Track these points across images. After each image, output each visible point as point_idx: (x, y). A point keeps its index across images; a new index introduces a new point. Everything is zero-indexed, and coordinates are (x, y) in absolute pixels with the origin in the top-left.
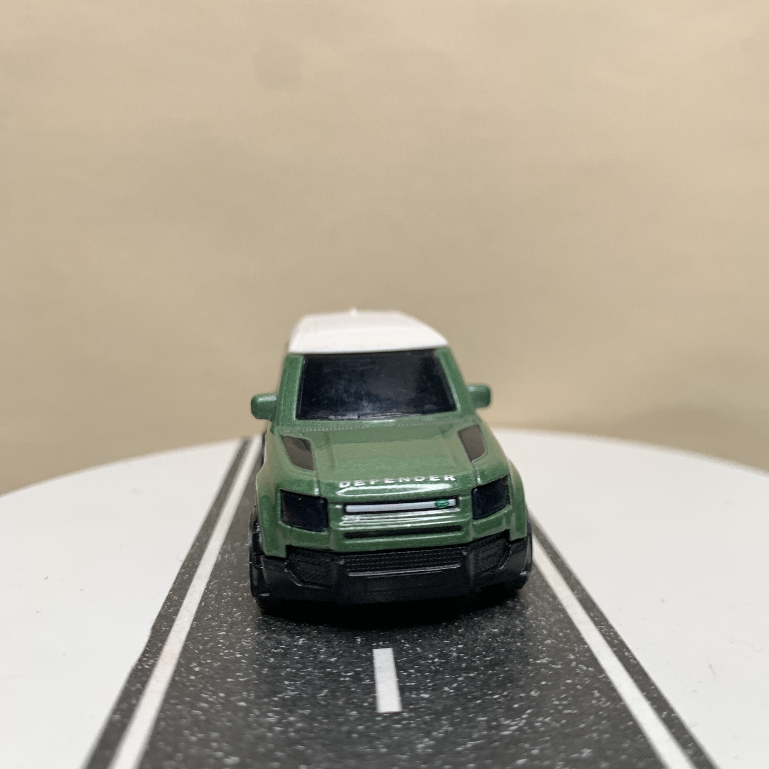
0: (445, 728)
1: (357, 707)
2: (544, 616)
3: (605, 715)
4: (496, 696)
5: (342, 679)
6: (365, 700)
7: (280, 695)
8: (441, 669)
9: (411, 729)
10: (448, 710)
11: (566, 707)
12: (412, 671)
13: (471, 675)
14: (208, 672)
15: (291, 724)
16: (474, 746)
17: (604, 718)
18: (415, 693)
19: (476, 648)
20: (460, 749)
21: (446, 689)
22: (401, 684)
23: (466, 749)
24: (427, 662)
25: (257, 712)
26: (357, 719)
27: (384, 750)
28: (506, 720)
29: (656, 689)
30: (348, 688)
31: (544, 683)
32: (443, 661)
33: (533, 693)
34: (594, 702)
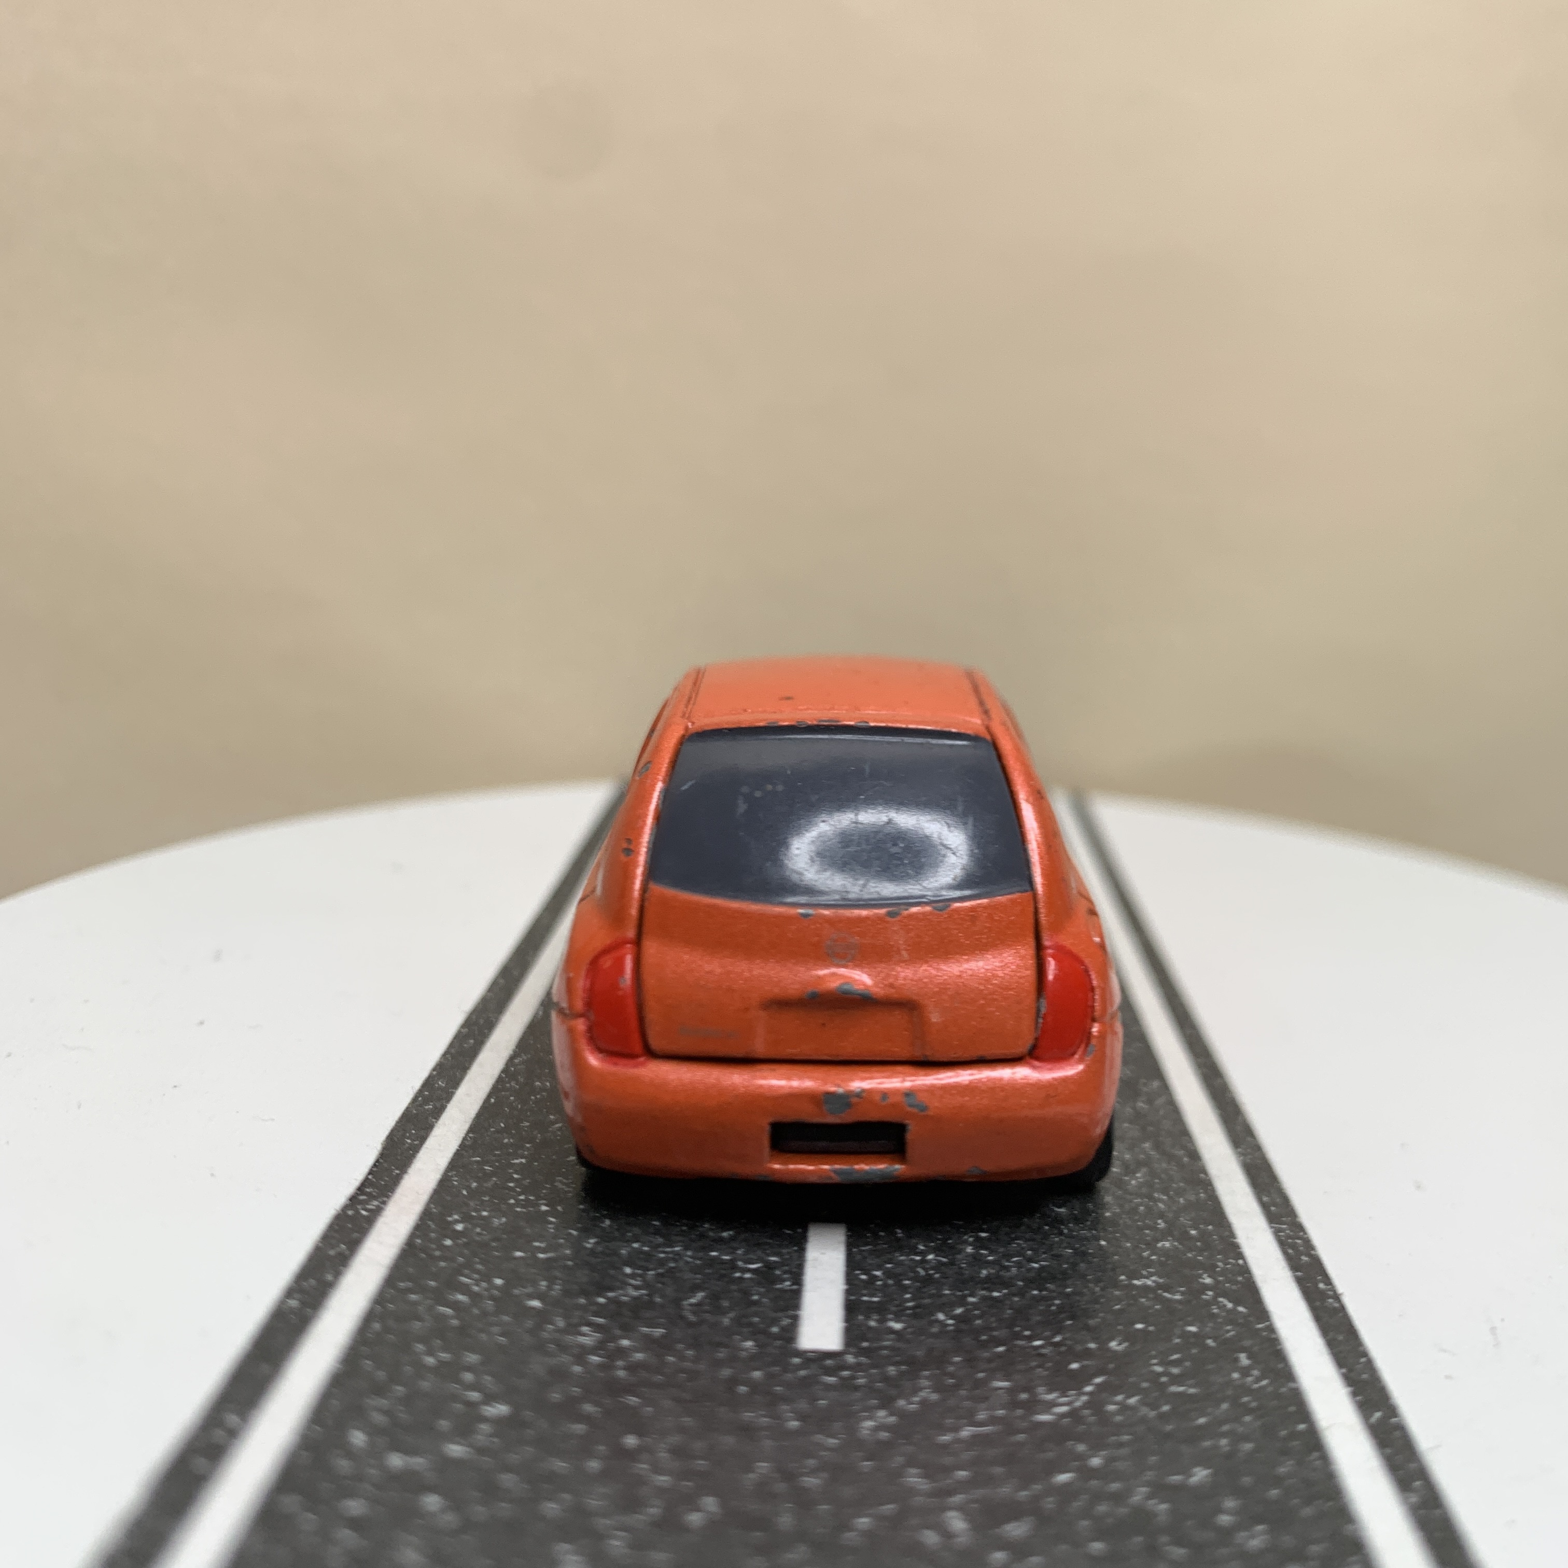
0: (923, 1394)
1: (755, 1333)
2: (1165, 1191)
3: (1254, 1404)
4: (1038, 1343)
5: (738, 1275)
6: (774, 1322)
7: (611, 1294)
8: (937, 1276)
9: (856, 1388)
10: (938, 1361)
11: (1176, 1380)
12: (878, 1273)
13: (996, 1294)
14: (479, 1234)
15: (622, 1352)
16: (974, 1437)
17: (1250, 1411)
18: (875, 1317)
19: (1016, 1241)
20: (946, 1438)
21: (941, 1316)
22: (853, 1298)
23: (958, 1441)
24: (912, 1260)
25: (561, 1323)
26: (753, 1357)
27: (794, 1424)
28: (1050, 1391)
29: (1370, 1366)
30: (746, 1293)
31: (1139, 1326)
32: (944, 1260)
33: (1113, 1344)
34: (1236, 1375)
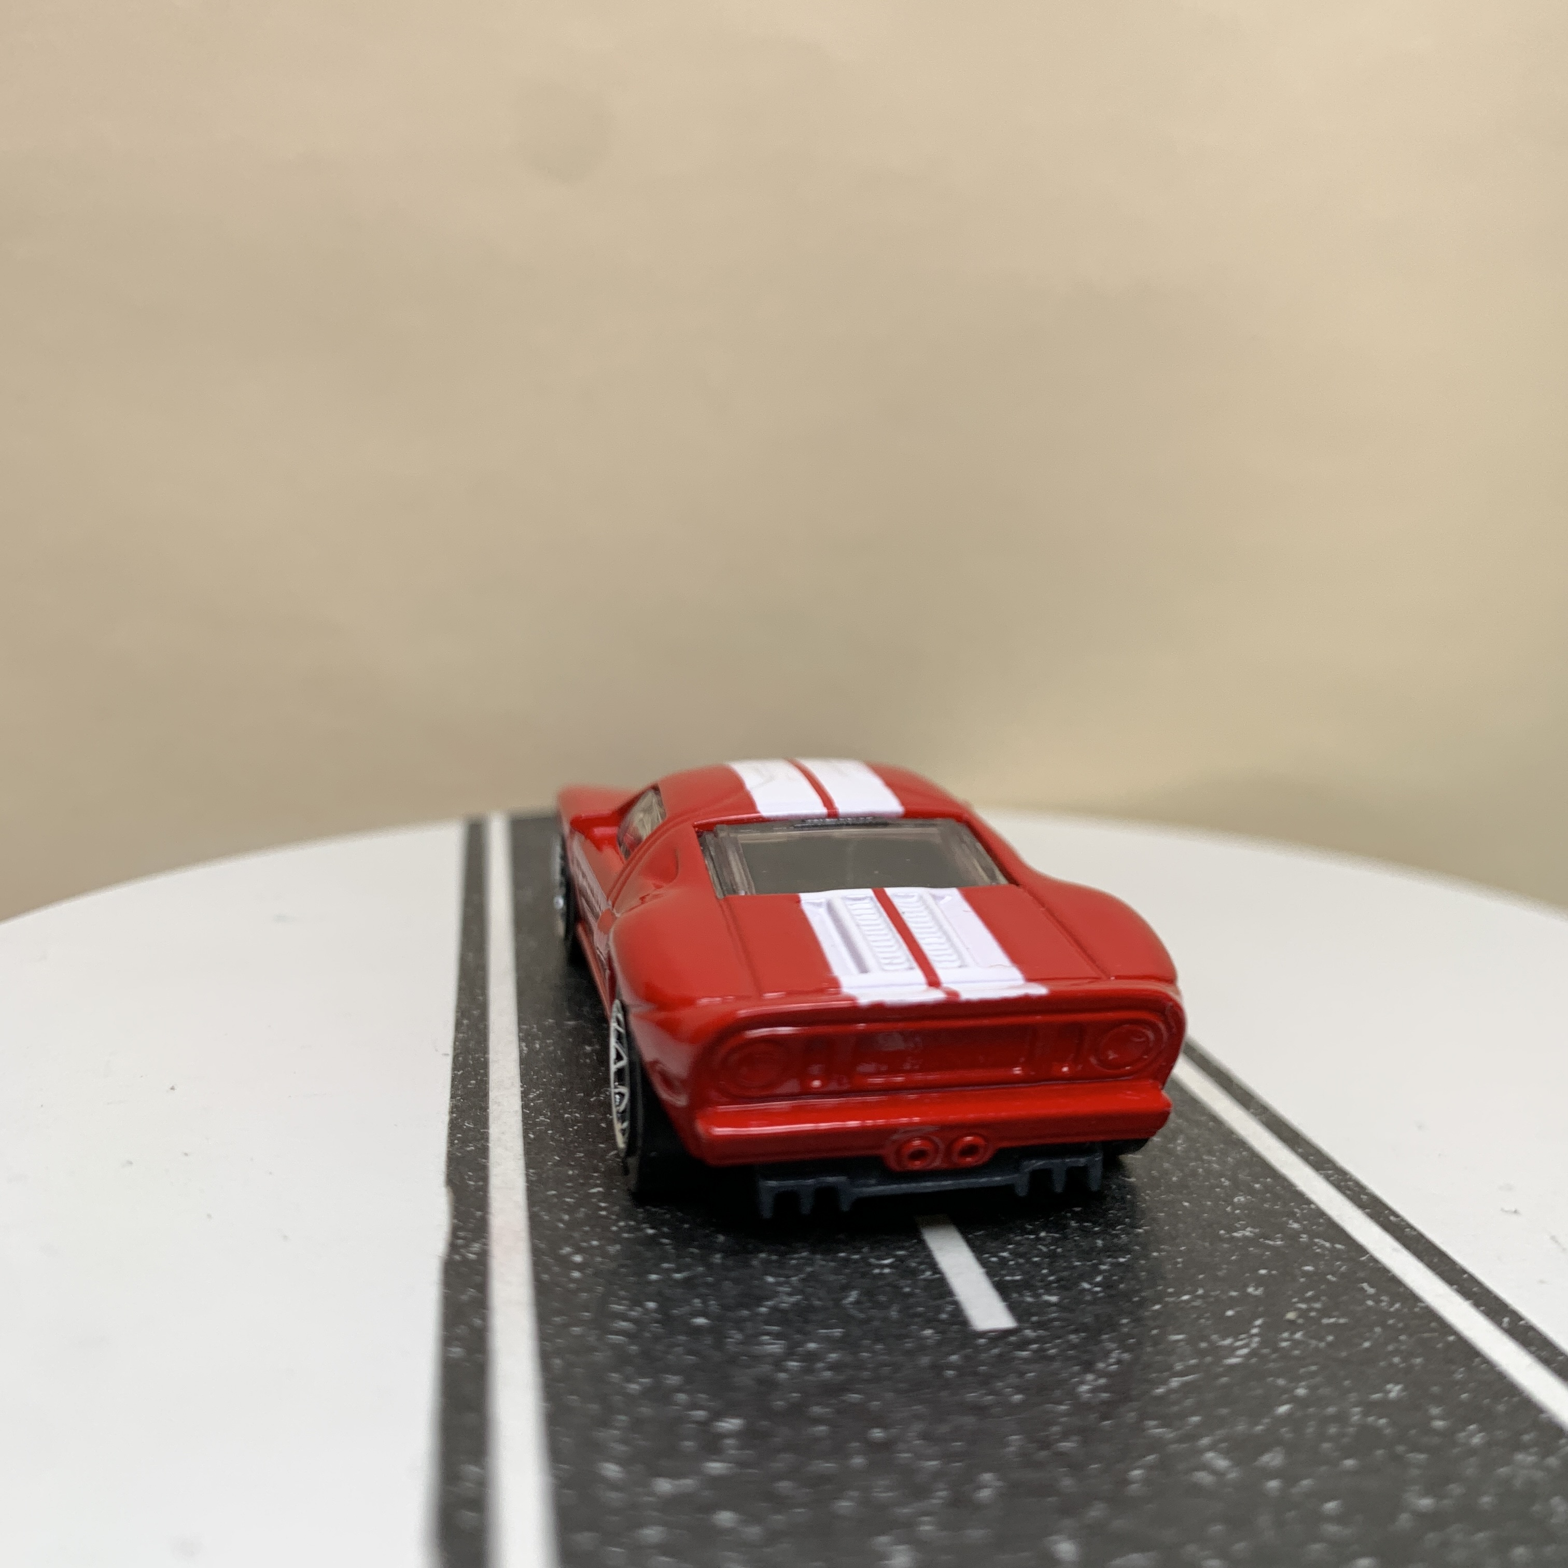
0: (1115, 1355)
1: (930, 1322)
3: (1400, 1325)
4: (1186, 1297)
5: (877, 1271)
6: (939, 1309)
7: (769, 1303)
8: (1059, 1250)
9: (1052, 1358)
11: (1324, 1313)
12: (1005, 1254)
13: (1122, 1260)
14: (602, 1263)
15: (811, 1357)
16: (1185, 1385)
17: (1402, 1331)
18: (1029, 1294)
19: (1110, 1212)
20: (1160, 1390)
21: (1086, 1286)
22: (996, 1279)
23: (1171, 1391)
24: (1028, 1239)
25: (739, 1336)
26: (939, 1344)
27: (1018, 1397)
28: (1224, 1338)
30: (897, 1288)
31: (1263, 1272)
32: (1057, 1235)
33: (1250, 1290)
34: (1370, 1303)
